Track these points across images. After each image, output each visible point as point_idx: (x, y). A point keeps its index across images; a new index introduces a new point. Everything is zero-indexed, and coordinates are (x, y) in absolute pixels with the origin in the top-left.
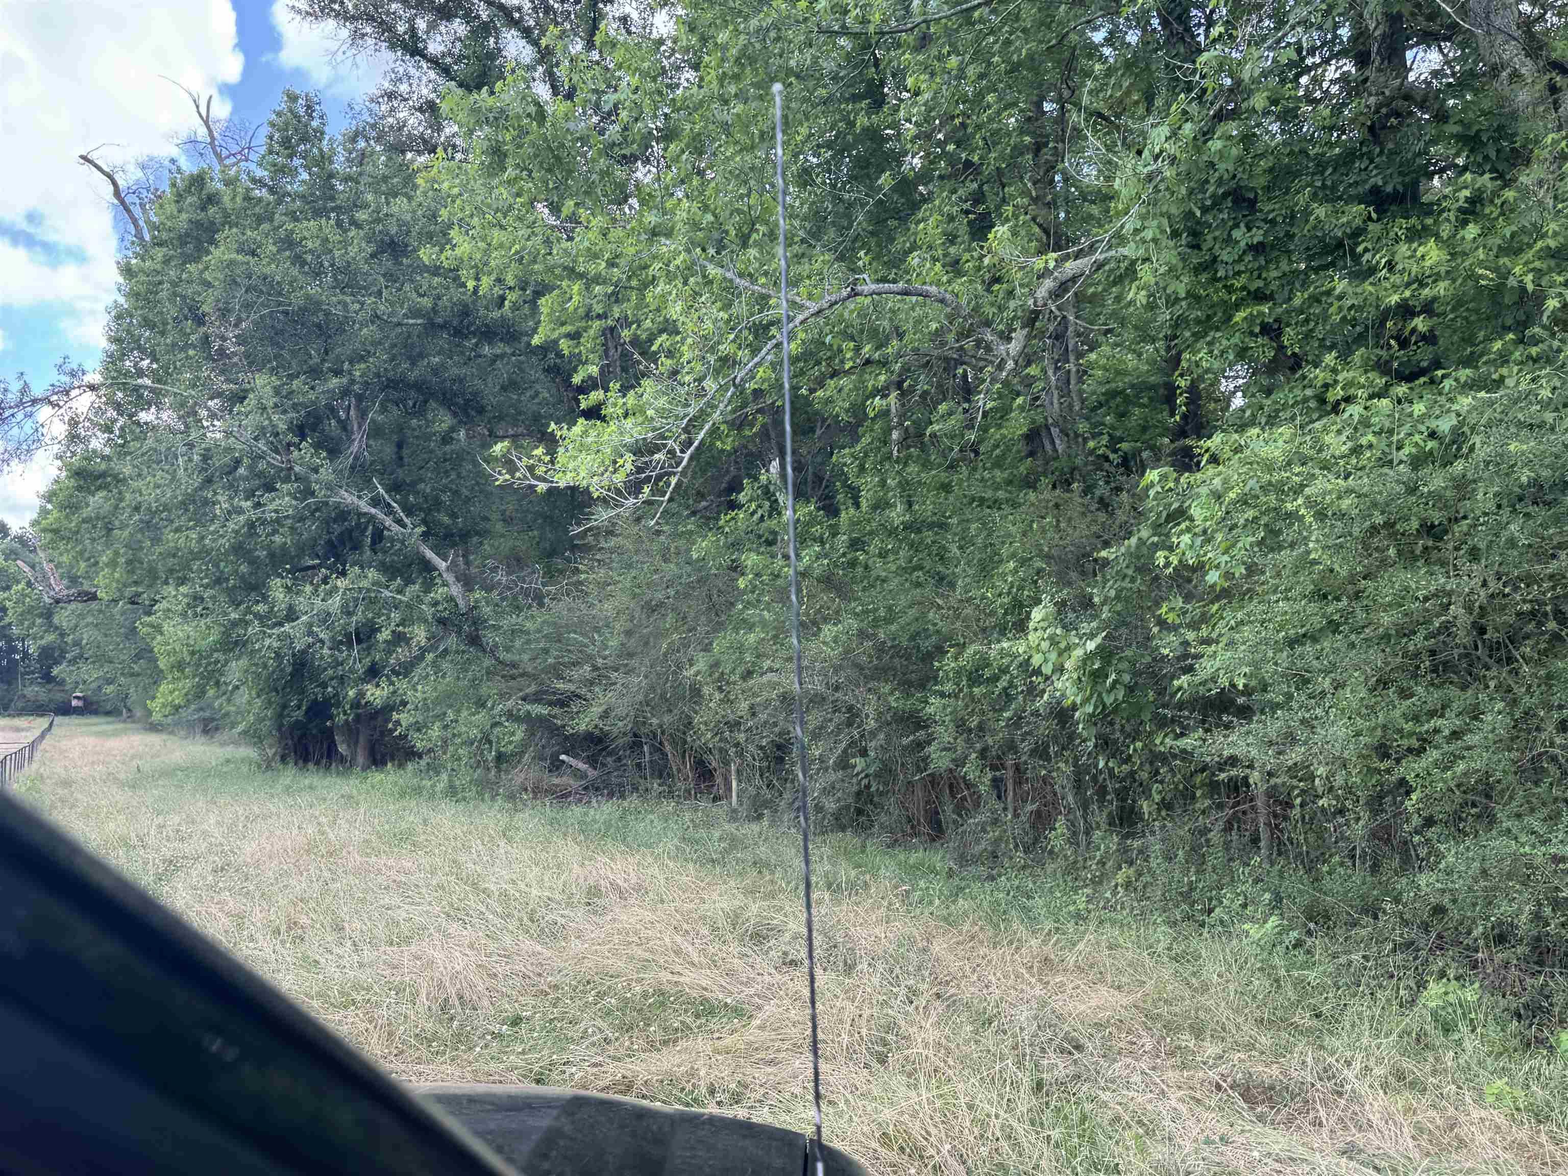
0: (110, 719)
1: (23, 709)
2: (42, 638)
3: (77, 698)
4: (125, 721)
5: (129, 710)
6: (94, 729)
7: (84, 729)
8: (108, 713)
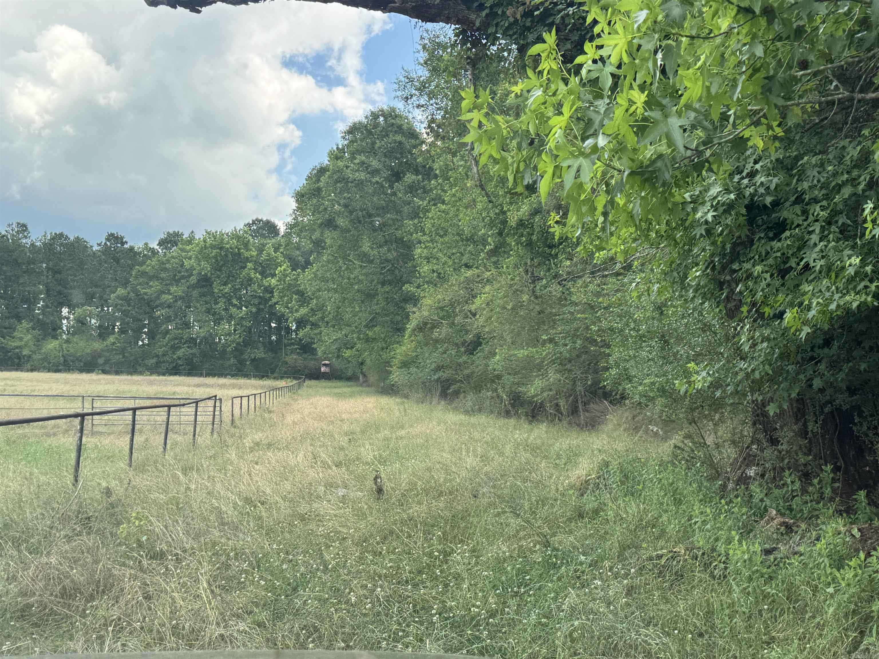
0: (349, 383)
1: (285, 373)
2: (297, 311)
3: (325, 365)
4: (361, 385)
5: (365, 376)
6: (337, 391)
7: (328, 390)
8: (349, 379)
